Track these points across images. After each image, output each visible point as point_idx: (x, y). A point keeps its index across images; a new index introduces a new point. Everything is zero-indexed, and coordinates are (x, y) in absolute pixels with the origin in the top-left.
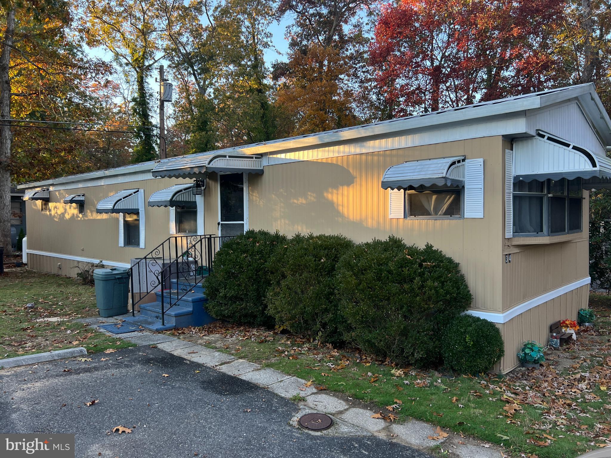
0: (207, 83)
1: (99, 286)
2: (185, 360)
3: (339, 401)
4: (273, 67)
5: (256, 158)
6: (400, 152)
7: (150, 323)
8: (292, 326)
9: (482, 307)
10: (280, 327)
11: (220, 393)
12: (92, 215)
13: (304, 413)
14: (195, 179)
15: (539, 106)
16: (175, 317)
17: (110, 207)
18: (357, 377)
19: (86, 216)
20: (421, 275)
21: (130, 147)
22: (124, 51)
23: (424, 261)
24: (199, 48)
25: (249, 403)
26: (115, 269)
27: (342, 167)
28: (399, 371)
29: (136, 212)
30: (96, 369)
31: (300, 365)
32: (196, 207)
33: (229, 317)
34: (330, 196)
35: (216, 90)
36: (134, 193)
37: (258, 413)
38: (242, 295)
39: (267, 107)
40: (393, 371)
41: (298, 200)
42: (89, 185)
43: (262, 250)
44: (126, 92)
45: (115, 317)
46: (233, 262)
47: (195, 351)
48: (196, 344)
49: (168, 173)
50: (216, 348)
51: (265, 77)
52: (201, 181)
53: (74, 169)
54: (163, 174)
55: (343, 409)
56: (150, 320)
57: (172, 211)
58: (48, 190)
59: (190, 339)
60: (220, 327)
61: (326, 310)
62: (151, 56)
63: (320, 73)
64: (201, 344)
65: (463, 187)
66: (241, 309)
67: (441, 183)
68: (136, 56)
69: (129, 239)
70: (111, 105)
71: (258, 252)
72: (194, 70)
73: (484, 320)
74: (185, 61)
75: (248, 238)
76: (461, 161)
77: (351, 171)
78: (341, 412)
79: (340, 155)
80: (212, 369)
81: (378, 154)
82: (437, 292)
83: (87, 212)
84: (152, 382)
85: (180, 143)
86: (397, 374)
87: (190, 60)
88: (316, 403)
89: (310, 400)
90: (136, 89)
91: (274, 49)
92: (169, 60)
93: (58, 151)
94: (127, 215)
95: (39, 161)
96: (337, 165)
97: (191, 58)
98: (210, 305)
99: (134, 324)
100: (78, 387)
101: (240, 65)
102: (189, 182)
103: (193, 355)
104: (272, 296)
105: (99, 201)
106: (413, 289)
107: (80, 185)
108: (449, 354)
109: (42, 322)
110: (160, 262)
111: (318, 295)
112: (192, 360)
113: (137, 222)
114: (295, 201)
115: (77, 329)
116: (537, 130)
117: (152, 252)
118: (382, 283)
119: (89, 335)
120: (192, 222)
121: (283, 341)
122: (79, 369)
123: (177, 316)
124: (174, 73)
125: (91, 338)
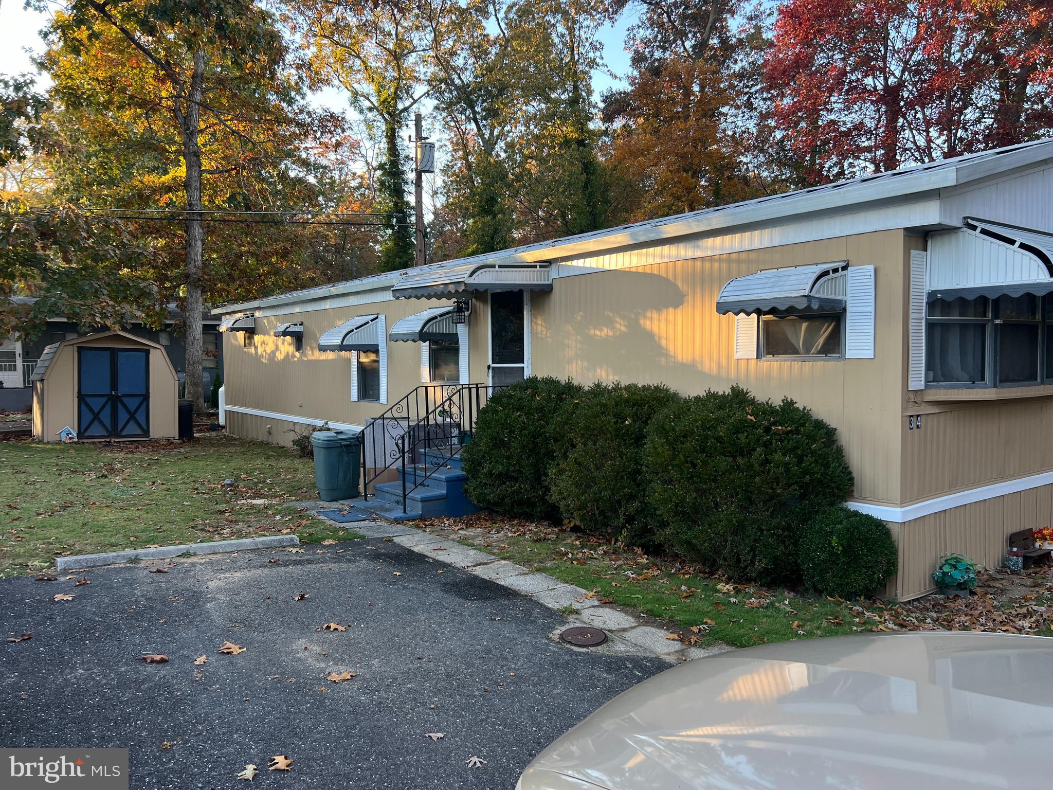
0: (496, 132)
1: (319, 454)
2: (428, 557)
3: (627, 617)
4: (604, 101)
5: (541, 266)
6: (753, 256)
7: (387, 510)
8: (582, 519)
9: (870, 497)
10: (570, 522)
11: (466, 598)
12: (313, 353)
13: (572, 626)
14: (454, 300)
15: (954, 183)
16: (421, 501)
17: (338, 342)
18: (663, 590)
19: (306, 356)
20: (767, 445)
21: (376, 242)
22: (367, 88)
23: (775, 424)
24: (483, 75)
25: (500, 610)
26: (341, 433)
27: (667, 280)
28: (727, 586)
29: (375, 349)
30: (309, 562)
31: (585, 572)
32: (457, 342)
33: (495, 504)
34: (648, 323)
35: (510, 146)
36: (372, 321)
37: (510, 622)
38: (513, 471)
39: (594, 170)
40: (720, 586)
41: (601, 330)
42: (309, 309)
43: (544, 406)
44: (370, 154)
45: (341, 502)
46: (501, 424)
47: (442, 548)
48: (447, 538)
49: (414, 292)
50: (473, 545)
51: (590, 119)
52: (464, 303)
53: (290, 282)
54: (407, 293)
55: (628, 626)
56: (387, 506)
57: (425, 347)
58: (253, 316)
59: (441, 533)
60: (485, 520)
61: (631, 497)
62: (407, 93)
63: (686, 107)
64: (453, 540)
65: (845, 310)
66: (513, 493)
67: (802, 305)
68: (384, 95)
69: (365, 390)
70: (347, 175)
71: (537, 409)
72: (475, 113)
73: (866, 515)
74: (460, 98)
75: (526, 389)
76: (840, 269)
77: (680, 285)
78: (624, 630)
79: (663, 261)
80: (461, 570)
81: (719, 259)
82: (788, 470)
83: (306, 349)
84: (378, 580)
85: (456, 233)
86: (725, 590)
87: (468, 96)
88: (593, 618)
89: (586, 615)
90: (384, 149)
91: (606, 69)
92: (437, 98)
93: (268, 255)
94: (362, 354)
95: (240, 271)
96: (658, 277)
97: (471, 93)
98: (470, 486)
99: (365, 511)
100: (285, 580)
101: (548, 100)
102: (447, 305)
103: (440, 552)
104: (555, 475)
105: (322, 332)
106: (752, 466)
107: (297, 309)
108: (809, 565)
109: (244, 504)
110: (404, 424)
111: (618, 473)
112: (438, 558)
113: (376, 364)
114: (598, 333)
115: (289, 514)
116: (965, 218)
117: (392, 408)
118: (706, 456)
119: (304, 522)
120: (452, 367)
121: (569, 541)
122: (288, 561)
123: (423, 500)
124: (444, 118)
125: (306, 526)
